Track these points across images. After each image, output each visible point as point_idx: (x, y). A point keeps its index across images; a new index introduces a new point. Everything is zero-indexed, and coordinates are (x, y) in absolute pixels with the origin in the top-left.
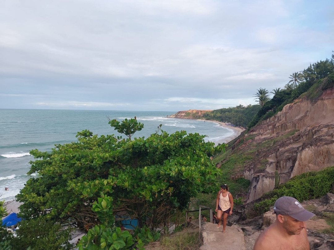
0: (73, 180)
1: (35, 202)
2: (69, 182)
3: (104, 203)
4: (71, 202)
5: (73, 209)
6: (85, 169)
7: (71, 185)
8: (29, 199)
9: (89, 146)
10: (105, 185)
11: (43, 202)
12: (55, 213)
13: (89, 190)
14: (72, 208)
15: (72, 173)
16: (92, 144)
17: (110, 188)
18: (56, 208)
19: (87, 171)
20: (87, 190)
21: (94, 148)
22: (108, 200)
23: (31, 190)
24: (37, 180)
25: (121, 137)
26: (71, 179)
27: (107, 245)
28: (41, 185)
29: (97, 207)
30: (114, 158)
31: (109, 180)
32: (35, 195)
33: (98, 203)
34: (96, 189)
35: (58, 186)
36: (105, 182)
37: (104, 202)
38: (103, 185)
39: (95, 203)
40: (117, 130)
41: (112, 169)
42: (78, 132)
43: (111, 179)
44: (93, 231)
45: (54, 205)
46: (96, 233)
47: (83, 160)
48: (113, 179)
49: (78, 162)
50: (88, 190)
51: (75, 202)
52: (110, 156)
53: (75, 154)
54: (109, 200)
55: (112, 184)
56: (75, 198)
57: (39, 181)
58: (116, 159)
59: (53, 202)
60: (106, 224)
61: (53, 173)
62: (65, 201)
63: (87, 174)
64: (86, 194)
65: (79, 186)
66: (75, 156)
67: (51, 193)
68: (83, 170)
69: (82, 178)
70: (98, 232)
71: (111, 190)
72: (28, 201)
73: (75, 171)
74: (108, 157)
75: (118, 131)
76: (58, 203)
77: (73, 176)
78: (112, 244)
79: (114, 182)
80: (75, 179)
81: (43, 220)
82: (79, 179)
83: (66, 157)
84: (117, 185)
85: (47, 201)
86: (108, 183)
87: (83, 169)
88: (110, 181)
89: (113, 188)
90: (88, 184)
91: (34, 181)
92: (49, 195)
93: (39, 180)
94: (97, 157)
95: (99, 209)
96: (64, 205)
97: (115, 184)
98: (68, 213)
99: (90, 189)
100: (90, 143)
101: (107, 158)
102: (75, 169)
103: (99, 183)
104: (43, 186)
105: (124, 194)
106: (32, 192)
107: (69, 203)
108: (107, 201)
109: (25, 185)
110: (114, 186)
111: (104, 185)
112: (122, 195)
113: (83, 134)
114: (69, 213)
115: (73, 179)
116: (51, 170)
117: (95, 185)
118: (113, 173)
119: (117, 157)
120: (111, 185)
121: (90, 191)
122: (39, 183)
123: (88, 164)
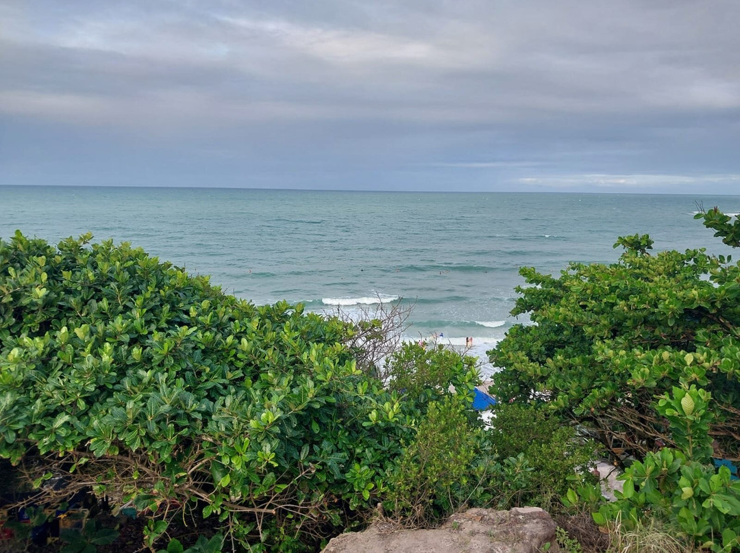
0: (606, 341)
1: (526, 371)
2: (598, 343)
3: (687, 403)
4: (599, 388)
5: (602, 402)
6: (635, 321)
7: (604, 351)
8: (516, 364)
9: (645, 272)
10: (688, 363)
11: (541, 375)
12: (565, 403)
13: (647, 371)
14: (600, 400)
15: (605, 325)
16: (654, 270)
17: (702, 375)
18: (568, 394)
19: (639, 327)
20: (642, 370)
21: (656, 279)
22: (699, 397)
23: (517, 346)
24: (528, 330)
25: (729, 258)
26: (602, 339)
27: (693, 496)
28: (534, 340)
29: (668, 405)
30: (713, 304)
31: (698, 355)
32: (524, 358)
33: (671, 398)
34: (665, 370)
35: (569, 349)
36: (689, 358)
37: (689, 401)
38: (684, 363)
39: (666, 397)
40: (721, 238)
41: (704, 330)
42: (620, 238)
43: (705, 354)
44: (658, 459)
45: (563, 386)
46: (665, 465)
47: (634, 299)
48: (710, 355)
49: (622, 303)
50: (644, 371)
51: (607, 390)
52: (701, 296)
53: (617, 282)
54: (703, 397)
55: (706, 365)
56: (607, 381)
57: (531, 332)
58: (718, 305)
59: (559, 380)
60: (689, 453)
61: (565, 319)
62: (585, 382)
63: (637, 333)
64: (640, 377)
65: (622, 357)
66: (617, 287)
67: (558, 361)
68: (629, 323)
69: (626, 339)
70: (670, 464)
71: (702, 379)
72: (513, 368)
73: (611, 322)
74: (697, 297)
75: (724, 240)
76: (571, 383)
77: (606, 333)
78: (708, 497)
79: (712, 362)
80: (610, 339)
81: (539, 411)
82: (620, 341)
83: (594, 287)
84: (719, 369)
85: (549, 375)
86: (695, 361)
87: (629, 321)
88: (702, 358)
89: (709, 375)
90: (643, 355)
91: (522, 330)
92: (553, 365)
93: (530, 329)
94: (667, 295)
95: (675, 412)
96: (583, 390)
97: (716, 367)
98: (590, 409)
99: (649, 367)
100: (648, 267)
101: (693, 301)
102: (610, 319)
103: (671, 359)
104: (539, 343)
105: (731, 396)
106: (519, 350)
107: (595, 388)
108: (696, 399)
109: (506, 334)
110: (712, 370)
111: (686, 365)
112: (727, 399)
113: (631, 242)
114: (593, 409)
115: (606, 339)
116: (561, 314)
117: (661, 361)
118: (707, 340)
119: (721, 302)
120: (704, 368)
121: (650, 373)
122: (531, 335)
123: (645, 308)
